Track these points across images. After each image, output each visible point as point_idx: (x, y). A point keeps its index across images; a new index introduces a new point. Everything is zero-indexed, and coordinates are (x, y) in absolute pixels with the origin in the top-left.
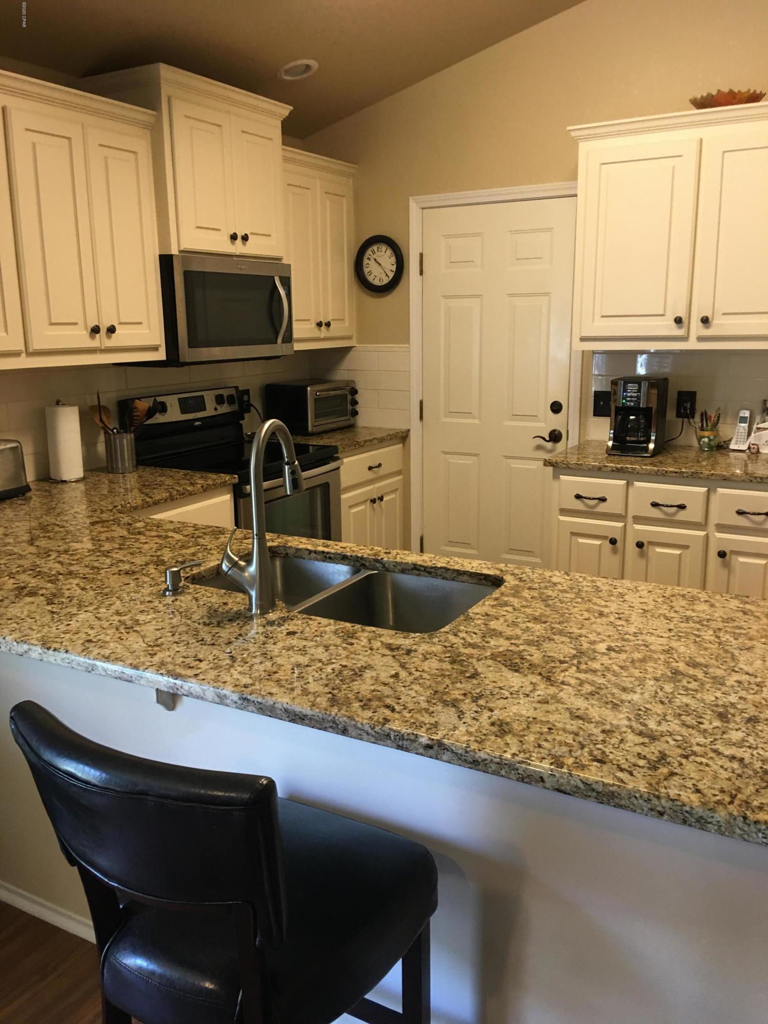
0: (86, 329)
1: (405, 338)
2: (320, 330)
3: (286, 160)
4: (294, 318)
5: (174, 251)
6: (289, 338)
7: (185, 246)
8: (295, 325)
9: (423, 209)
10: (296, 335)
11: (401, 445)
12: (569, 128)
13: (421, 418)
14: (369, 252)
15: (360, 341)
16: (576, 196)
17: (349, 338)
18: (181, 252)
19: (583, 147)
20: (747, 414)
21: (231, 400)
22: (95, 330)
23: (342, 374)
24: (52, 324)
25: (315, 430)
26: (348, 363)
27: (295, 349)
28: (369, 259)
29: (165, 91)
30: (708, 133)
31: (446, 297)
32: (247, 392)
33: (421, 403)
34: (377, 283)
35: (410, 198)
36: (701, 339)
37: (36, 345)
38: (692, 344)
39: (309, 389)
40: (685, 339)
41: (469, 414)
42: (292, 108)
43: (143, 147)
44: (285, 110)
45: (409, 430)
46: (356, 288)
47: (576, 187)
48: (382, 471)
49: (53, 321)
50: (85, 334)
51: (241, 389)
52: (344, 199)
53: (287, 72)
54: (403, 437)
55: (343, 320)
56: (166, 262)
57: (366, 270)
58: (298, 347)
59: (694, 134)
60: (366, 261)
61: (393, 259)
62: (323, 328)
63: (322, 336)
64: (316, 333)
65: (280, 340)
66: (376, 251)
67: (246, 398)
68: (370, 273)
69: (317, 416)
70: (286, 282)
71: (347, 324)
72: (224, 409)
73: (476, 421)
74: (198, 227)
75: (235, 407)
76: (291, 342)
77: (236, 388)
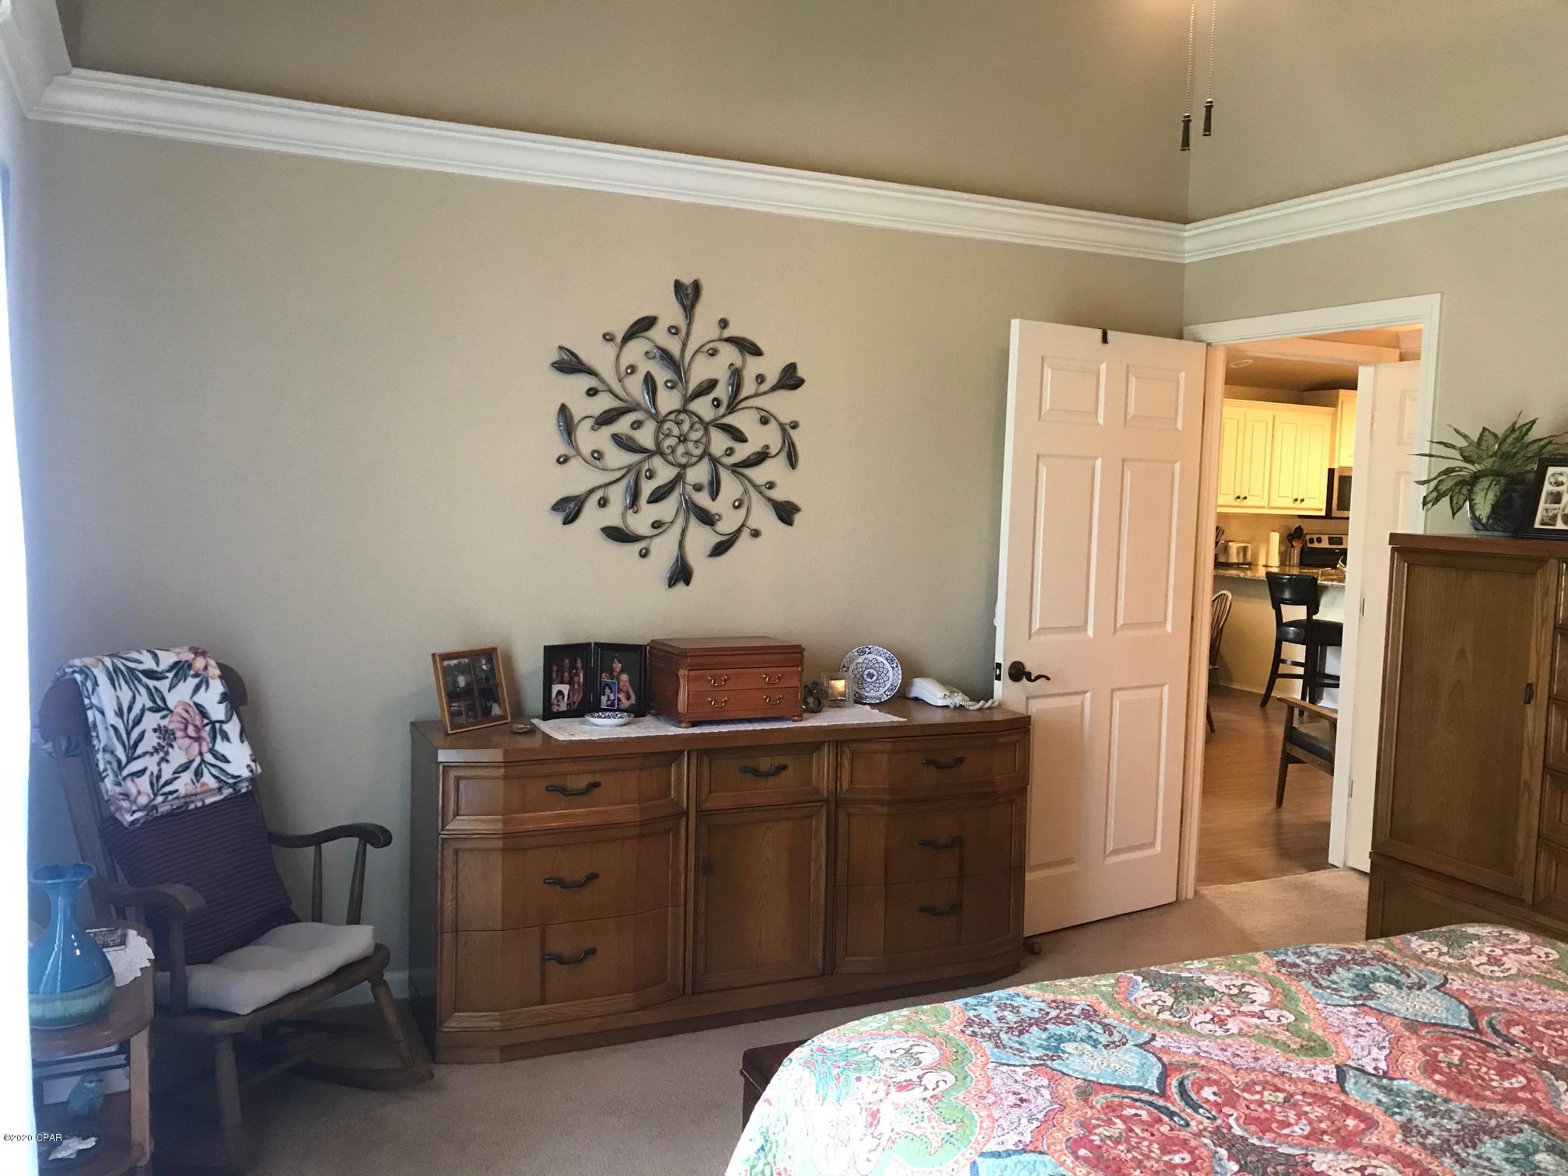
5: (1336, 467)
7: (1341, 465)
18: (1339, 467)
22: (1296, 500)
24: (1279, 497)
29: (1341, 399)
37: (1273, 504)
43: (1328, 423)
50: (1291, 501)
56: (1331, 472)
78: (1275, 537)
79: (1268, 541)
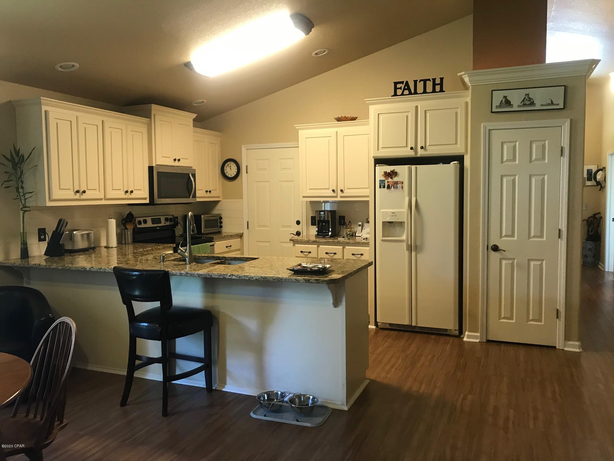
0: (124, 192)
1: (241, 197)
2: (207, 194)
3: (194, 132)
4: (197, 188)
5: (154, 165)
6: (194, 196)
7: (158, 163)
8: (197, 192)
9: (247, 149)
10: (197, 195)
11: (240, 239)
12: (294, 126)
13: (248, 228)
14: (226, 164)
15: (223, 198)
16: (298, 147)
17: (219, 197)
18: (156, 165)
19: (300, 132)
20: (360, 223)
21: (171, 220)
22: (127, 192)
23: (216, 212)
24: (113, 190)
25: (205, 232)
26: (218, 207)
27: (197, 201)
28: (226, 167)
29: (153, 112)
30: (339, 130)
31: (256, 182)
32: (177, 218)
33: (248, 222)
34: (230, 176)
35: (242, 146)
36: (341, 197)
37: (108, 196)
38: (339, 199)
39: (202, 216)
40: (336, 197)
41: (266, 226)
42: (197, 115)
43: (145, 130)
44: (194, 116)
45: (243, 233)
46: (221, 177)
47: (298, 144)
48: (232, 248)
49: (114, 189)
50: (123, 193)
51: (174, 216)
52: (217, 145)
53: (195, 103)
54: (241, 236)
55: (216, 190)
56: (151, 169)
57: (225, 172)
58: (198, 200)
59: (335, 130)
60: (225, 168)
61: (236, 167)
62: (208, 193)
63: (208, 196)
64: (205, 194)
65: (191, 197)
66: (229, 164)
67: (176, 220)
68: (227, 172)
69: (206, 227)
70: (194, 175)
71: (218, 192)
72: (168, 223)
73: (269, 229)
74: (163, 157)
75: (172, 223)
76: (195, 197)
77: (173, 215)
78: (113, 223)
79: (107, 226)
